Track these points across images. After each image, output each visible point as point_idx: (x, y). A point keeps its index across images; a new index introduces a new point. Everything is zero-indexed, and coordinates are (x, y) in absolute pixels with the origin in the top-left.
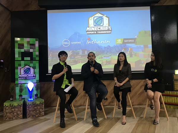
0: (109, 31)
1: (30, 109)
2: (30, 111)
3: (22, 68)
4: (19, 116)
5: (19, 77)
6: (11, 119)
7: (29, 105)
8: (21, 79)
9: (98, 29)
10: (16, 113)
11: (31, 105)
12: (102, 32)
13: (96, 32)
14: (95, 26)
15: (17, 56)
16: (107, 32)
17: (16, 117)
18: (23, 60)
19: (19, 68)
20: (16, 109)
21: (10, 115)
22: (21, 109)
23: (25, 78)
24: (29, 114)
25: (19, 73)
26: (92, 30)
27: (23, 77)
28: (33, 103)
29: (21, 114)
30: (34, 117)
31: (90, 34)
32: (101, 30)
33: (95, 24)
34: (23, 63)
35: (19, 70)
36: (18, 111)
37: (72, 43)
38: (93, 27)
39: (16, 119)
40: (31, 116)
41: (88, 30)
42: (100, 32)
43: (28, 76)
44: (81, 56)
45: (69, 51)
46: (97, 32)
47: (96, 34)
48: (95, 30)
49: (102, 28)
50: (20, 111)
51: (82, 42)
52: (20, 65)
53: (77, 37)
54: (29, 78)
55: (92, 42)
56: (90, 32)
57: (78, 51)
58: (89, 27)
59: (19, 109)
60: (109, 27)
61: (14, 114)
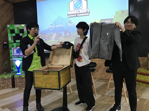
0: (87, 13)
1: (17, 81)
2: (17, 83)
3: (15, 48)
4: (9, 86)
5: (13, 56)
6: (4, 88)
7: (16, 78)
8: (15, 57)
9: (78, 12)
10: (7, 84)
11: (17, 78)
12: (81, 15)
13: (75, 15)
14: (75, 9)
15: (10, 39)
16: (86, 14)
17: (7, 86)
18: (15, 42)
19: (12, 48)
20: (7, 81)
21: (3, 85)
22: (10, 81)
23: (17, 56)
24: (16, 85)
25: (13, 53)
26: (72, 14)
27: (16, 56)
28: (19, 76)
29: (11, 85)
30: (21, 87)
31: (71, 17)
32: (80, 13)
33: (75, 8)
34: (15, 44)
35: (12, 50)
36: (8, 82)
37: (56, 26)
38: (73, 11)
39: (7, 88)
40: (18, 86)
41: (69, 14)
42: (79, 15)
43: (19, 54)
44: (64, 37)
45: (54, 34)
46: (77, 15)
47: (75, 17)
48: (75, 13)
49: (81, 12)
50: (10, 82)
51: (64, 25)
52: (13, 46)
53: (60, 20)
54: (21, 56)
55: (72, 25)
56: (71, 16)
57: (61, 33)
58: (69, 11)
59: (9, 81)
60: (87, 9)
61: (5, 84)
